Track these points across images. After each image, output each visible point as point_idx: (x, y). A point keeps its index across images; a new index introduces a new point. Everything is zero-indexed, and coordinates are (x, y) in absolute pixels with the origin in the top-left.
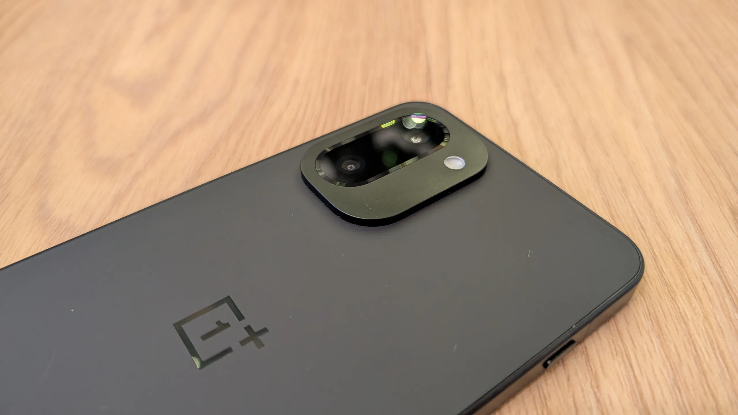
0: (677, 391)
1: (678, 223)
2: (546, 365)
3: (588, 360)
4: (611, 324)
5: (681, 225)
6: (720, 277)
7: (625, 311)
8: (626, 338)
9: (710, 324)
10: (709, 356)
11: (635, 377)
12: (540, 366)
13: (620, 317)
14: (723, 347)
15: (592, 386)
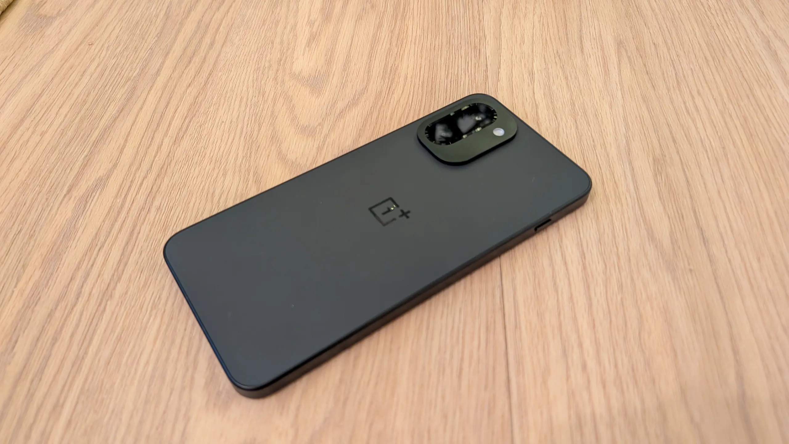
0: (600, 245)
1: (621, 166)
2: (536, 229)
3: (559, 230)
4: (573, 214)
5: (622, 166)
6: (636, 193)
7: (581, 208)
8: (580, 221)
9: (624, 217)
10: (619, 230)
11: (580, 238)
12: (533, 230)
13: (578, 212)
14: (628, 226)
15: (559, 241)
